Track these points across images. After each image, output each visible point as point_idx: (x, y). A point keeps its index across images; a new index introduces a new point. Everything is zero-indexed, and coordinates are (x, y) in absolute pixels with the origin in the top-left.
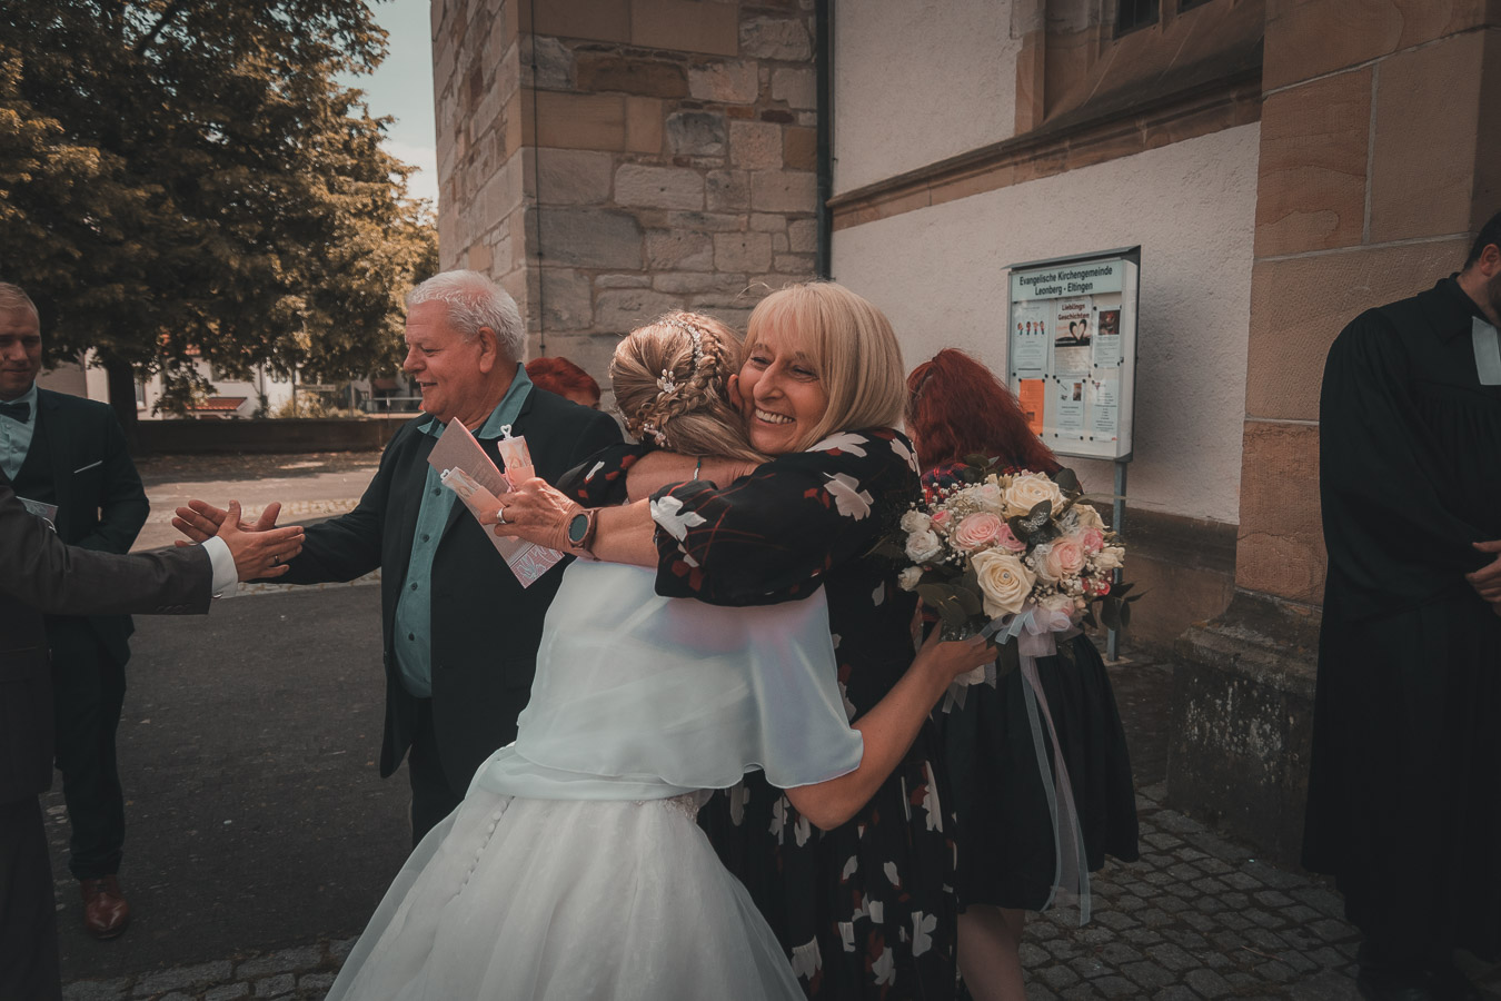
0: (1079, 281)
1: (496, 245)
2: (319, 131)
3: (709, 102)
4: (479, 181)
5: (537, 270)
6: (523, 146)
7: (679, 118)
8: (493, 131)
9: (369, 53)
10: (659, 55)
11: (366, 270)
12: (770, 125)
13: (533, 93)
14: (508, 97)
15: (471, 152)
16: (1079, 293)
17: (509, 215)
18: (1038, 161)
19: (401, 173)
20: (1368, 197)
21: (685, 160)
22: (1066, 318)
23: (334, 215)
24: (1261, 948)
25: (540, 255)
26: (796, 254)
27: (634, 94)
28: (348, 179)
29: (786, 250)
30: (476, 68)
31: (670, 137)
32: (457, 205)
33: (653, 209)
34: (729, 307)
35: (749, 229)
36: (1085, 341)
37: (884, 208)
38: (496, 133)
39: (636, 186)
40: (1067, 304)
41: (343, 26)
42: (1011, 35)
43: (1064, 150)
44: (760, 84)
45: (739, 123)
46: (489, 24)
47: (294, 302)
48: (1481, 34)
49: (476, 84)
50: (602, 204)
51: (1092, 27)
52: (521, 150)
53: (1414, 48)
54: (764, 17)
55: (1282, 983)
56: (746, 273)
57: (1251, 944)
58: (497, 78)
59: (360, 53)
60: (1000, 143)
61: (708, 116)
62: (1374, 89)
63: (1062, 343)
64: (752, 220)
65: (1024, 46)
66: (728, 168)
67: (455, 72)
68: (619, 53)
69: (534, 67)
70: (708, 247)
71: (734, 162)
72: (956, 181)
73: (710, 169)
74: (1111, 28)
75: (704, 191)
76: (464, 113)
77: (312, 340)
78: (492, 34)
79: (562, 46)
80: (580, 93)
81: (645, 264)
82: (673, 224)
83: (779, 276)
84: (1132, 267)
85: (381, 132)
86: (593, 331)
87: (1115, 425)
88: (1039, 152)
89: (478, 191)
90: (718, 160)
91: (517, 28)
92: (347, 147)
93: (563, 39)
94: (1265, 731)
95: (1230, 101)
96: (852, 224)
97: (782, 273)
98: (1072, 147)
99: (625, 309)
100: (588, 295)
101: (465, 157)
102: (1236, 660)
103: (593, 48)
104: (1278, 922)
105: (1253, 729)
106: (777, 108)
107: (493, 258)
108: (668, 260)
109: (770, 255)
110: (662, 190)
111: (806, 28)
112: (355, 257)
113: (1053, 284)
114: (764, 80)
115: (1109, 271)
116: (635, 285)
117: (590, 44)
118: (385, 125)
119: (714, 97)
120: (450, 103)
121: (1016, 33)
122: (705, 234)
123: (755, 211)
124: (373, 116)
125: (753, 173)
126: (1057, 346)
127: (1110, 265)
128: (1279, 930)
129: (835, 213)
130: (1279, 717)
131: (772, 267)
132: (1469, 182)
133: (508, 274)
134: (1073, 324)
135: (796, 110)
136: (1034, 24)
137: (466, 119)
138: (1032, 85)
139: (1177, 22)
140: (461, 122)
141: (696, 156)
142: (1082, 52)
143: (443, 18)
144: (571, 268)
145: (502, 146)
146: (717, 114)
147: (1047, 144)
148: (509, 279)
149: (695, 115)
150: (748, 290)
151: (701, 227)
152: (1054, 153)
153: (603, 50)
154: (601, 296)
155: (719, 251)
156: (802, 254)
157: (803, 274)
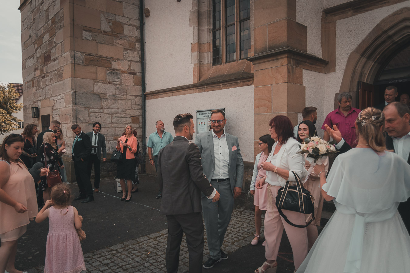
1: (56, 100)
3: (117, 69)
4: (48, 83)
5: (75, 108)
6: (71, 77)
7: (110, 72)
8: (56, 72)
10: (105, 57)
12: (131, 75)
13: (74, 65)
14: (65, 65)
15: (43, 75)
17: (64, 93)
18: (199, 89)
20: (272, 106)
21: (111, 82)
25: (76, 104)
27: (99, 67)
29: (135, 104)
30: (47, 54)
31: (107, 76)
33: (103, 93)
34: (122, 117)
35: (126, 99)
37: (160, 96)
38: (58, 72)
43: (205, 88)
44: (128, 66)
45: (124, 74)
46: (55, 45)
48: (287, 83)
49: (47, 58)
50: (91, 92)
51: (208, 63)
53: (277, 84)
54: (129, 51)
56: (126, 109)
58: (59, 58)
60: (190, 85)
61: (116, 72)
62: (272, 88)
65: (194, 66)
66: (121, 84)
67: (36, 53)
68: (95, 57)
69: (74, 59)
70: (117, 103)
71: (122, 83)
72: (179, 91)
73: (117, 85)
74: (212, 64)
75: (116, 90)
78: (56, 48)
79: (81, 54)
80: (86, 65)
81: (102, 107)
82: (108, 97)
86: (89, 123)
89: (47, 86)
90: (119, 83)
91: (70, 49)
93: (81, 52)
95: (238, 82)
96: (151, 99)
97: (134, 109)
98: (206, 87)
99: (97, 118)
100: (88, 114)
101: (40, 76)
103: (89, 55)
106: (132, 71)
107: (55, 103)
108: (107, 106)
109: (131, 105)
110: (106, 89)
111: (138, 54)
113: (207, 115)
116: (99, 112)
117: (88, 54)
120: (31, 62)
121: (192, 63)
122: (116, 100)
123: (128, 95)
125: (127, 86)
126: (208, 127)
129: (146, 96)
131: (132, 108)
135: (137, 72)
136: (197, 62)
137: (41, 66)
138: (197, 74)
139: (225, 65)
140: (38, 67)
141: (113, 81)
142: (206, 68)
143: (29, 38)
144: (84, 107)
145: (60, 76)
146: (118, 72)
147: (201, 86)
148: (63, 109)
149: (113, 72)
150: (126, 113)
151: (115, 98)
152: (202, 88)
153: (91, 56)
154: (91, 114)
155: (119, 104)
156: (138, 105)
157: (139, 110)
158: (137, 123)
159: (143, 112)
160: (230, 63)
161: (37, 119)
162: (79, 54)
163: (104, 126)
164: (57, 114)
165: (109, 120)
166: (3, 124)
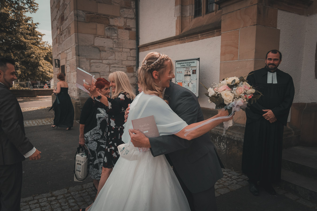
0: (188, 64)
1: (68, 53)
2: (22, 25)
3: (114, 25)
4: (63, 39)
5: (78, 59)
6: (75, 33)
7: (108, 28)
8: (67, 29)
9: (34, 9)
10: (104, 15)
11: (34, 57)
12: (126, 30)
13: (77, 22)
14: (71, 22)
15: (61, 33)
16: (188, 66)
17: (71, 47)
18: (180, 41)
19: (41, 35)
20: (238, 52)
21: (109, 37)
22: (186, 71)
23: (26, 44)
24: (224, 181)
25: (79, 56)
26: (132, 57)
27: (98, 23)
28: (29, 36)
29: (130, 56)
30: (62, 15)
31: (106, 32)
32: (57, 44)
33: (102, 47)
34: (118, 67)
36: (190, 75)
37: (150, 48)
38: (68, 29)
39: (99, 42)
40: (186, 68)
41: (28, 3)
42: (175, 16)
43: (185, 39)
44: (124, 22)
45: (120, 30)
46: (66, 6)
47: (17, 64)
49: (62, 19)
50: (92, 45)
51: (190, 16)
52: (74, 34)
53: (246, 27)
54: (125, 9)
55: (227, 186)
56: (122, 60)
57: (222, 180)
58: (68, 18)
59: (32, 9)
60: (173, 37)
61: (114, 28)
62: (239, 34)
63: (186, 75)
64: (123, 50)
65: (177, 19)
66: (118, 39)
67: (57, 15)
68: (95, 15)
69: (77, 17)
70: (114, 55)
71: (119, 38)
72: (166, 43)
73: (114, 39)
74: (193, 16)
75: (113, 43)
76: (59, 24)
77: (21, 72)
78: (67, 8)
79: (83, 12)
80: (87, 22)
81: (101, 58)
82: (107, 50)
83: (128, 61)
84: (198, 62)
85: (36, 26)
86: (90, 72)
87: (195, 91)
88: (180, 39)
89: (63, 41)
90: (116, 37)
91: (73, 8)
92: (28, 29)
93: (83, 11)
94: (223, 145)
95: (215, 32)
96: (143, 51)
97: (129, 60)
98: (187, 38)
99: (97, 67)
100: (89, 64)
101: (59, 34)
102: (218, 132)
103: (90, 13)
104: (226, 177)
105: (221, 144)
106: (128, 27)
107: (67, 56)
108: (106, 57)
109: (127, 57)
110: (104, 43)
111: (134, 11)
112: (31, 54)
113: (184, 64)
114: (125, 21)
115: (194, 62)
116: (99, 62)
117: (89, 12)
118: (37, 25)
119: (115, 25)
120: (55, 22)
122: (113, 52)
123: (124, 48)
124: (34, 23)
125: (123, 40)
126: (184, 76)
127: (194, 61)
128: (227, 178)
129: (140, 49)
130: (226, 142)
131: (127, 59)
132: (254, 50)
133: (71, 59)
134: (187, 72)
135: (132, 28)
136: (179, 15)
137: (60, 26)
138: (179, 26)
139: (205, 16)
140: (58, 26)
141: (111, 36)
142: (188, 20)
143: (54, 3)
144: (85, 58)
145: (69, 32)
146: (116, 28)
147: (182, 38)
148: (71, 60)
149: (111, 28)
150: (122, 64)
151: (112, 51)
152: (183, 39)
153: (92, 14)
154: (92, 64)
155: (116, 56)
156: (133, 57)
157: (133, 61)
158: (132, 72)
159: (136, 63)
160: (210, 14)
161: (59, 68)
162: (81, 13)
163: (103, 75)
164: (68, 65)
165: (108, 69)
166: (48, 73)
